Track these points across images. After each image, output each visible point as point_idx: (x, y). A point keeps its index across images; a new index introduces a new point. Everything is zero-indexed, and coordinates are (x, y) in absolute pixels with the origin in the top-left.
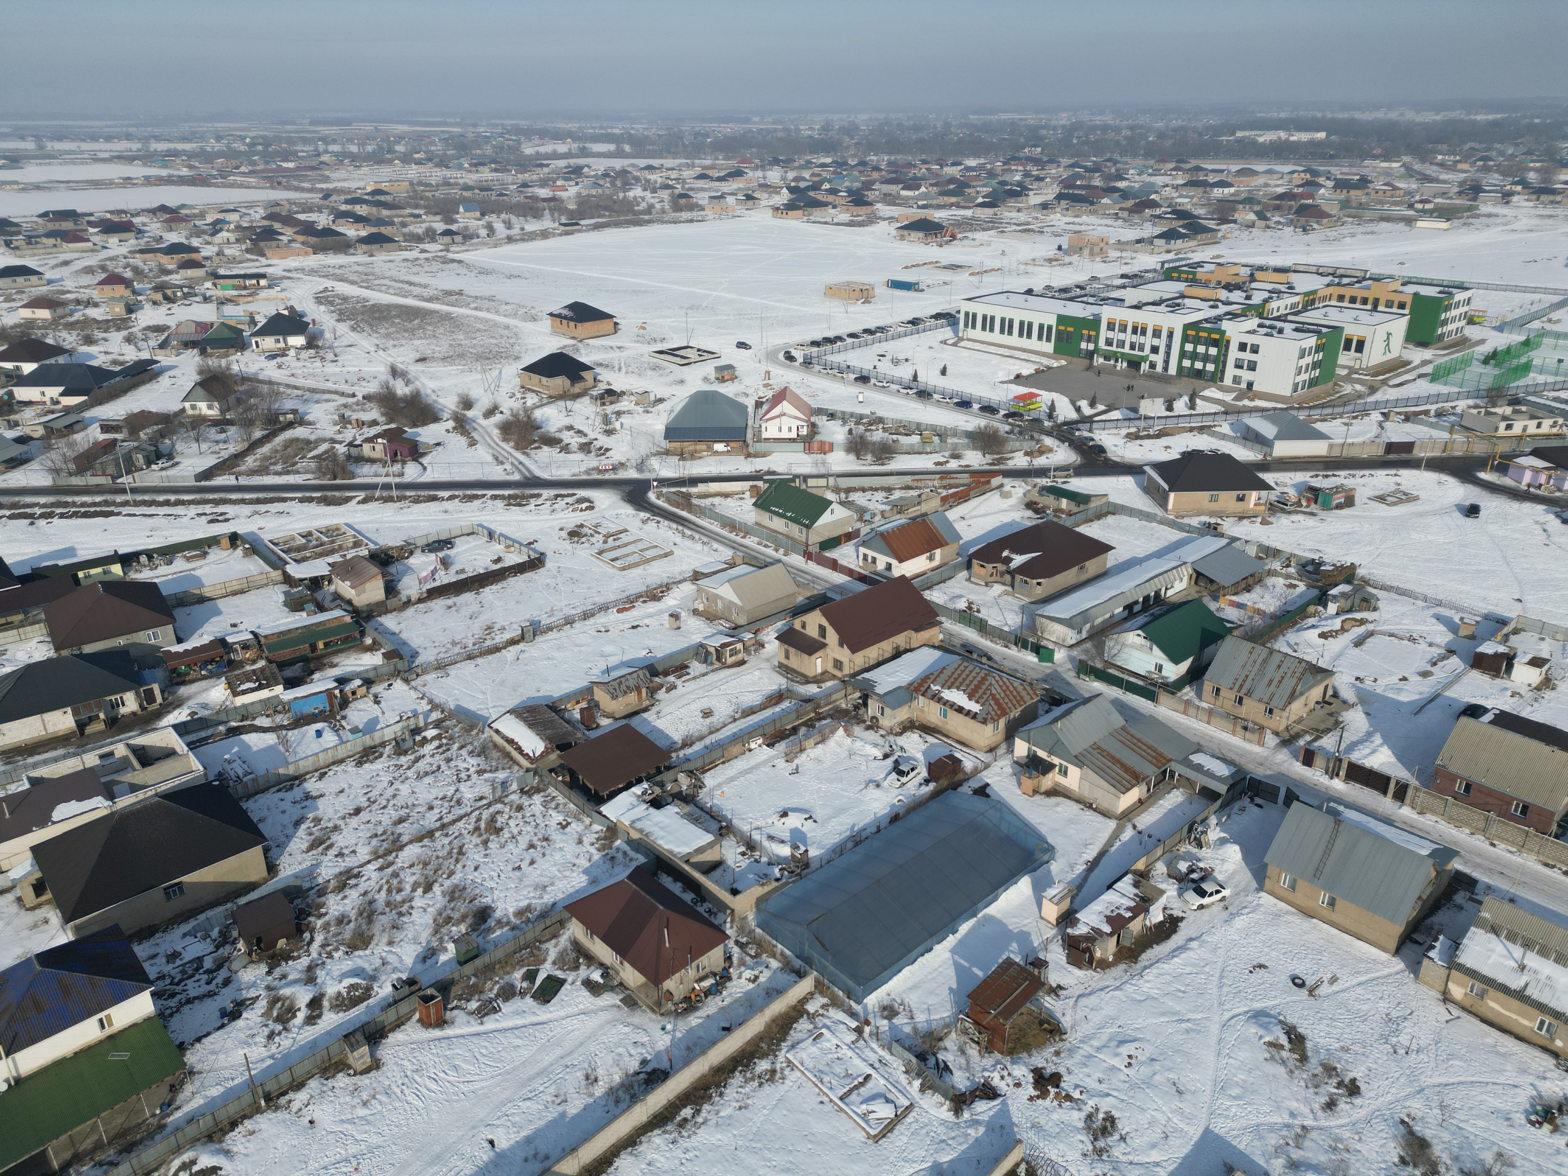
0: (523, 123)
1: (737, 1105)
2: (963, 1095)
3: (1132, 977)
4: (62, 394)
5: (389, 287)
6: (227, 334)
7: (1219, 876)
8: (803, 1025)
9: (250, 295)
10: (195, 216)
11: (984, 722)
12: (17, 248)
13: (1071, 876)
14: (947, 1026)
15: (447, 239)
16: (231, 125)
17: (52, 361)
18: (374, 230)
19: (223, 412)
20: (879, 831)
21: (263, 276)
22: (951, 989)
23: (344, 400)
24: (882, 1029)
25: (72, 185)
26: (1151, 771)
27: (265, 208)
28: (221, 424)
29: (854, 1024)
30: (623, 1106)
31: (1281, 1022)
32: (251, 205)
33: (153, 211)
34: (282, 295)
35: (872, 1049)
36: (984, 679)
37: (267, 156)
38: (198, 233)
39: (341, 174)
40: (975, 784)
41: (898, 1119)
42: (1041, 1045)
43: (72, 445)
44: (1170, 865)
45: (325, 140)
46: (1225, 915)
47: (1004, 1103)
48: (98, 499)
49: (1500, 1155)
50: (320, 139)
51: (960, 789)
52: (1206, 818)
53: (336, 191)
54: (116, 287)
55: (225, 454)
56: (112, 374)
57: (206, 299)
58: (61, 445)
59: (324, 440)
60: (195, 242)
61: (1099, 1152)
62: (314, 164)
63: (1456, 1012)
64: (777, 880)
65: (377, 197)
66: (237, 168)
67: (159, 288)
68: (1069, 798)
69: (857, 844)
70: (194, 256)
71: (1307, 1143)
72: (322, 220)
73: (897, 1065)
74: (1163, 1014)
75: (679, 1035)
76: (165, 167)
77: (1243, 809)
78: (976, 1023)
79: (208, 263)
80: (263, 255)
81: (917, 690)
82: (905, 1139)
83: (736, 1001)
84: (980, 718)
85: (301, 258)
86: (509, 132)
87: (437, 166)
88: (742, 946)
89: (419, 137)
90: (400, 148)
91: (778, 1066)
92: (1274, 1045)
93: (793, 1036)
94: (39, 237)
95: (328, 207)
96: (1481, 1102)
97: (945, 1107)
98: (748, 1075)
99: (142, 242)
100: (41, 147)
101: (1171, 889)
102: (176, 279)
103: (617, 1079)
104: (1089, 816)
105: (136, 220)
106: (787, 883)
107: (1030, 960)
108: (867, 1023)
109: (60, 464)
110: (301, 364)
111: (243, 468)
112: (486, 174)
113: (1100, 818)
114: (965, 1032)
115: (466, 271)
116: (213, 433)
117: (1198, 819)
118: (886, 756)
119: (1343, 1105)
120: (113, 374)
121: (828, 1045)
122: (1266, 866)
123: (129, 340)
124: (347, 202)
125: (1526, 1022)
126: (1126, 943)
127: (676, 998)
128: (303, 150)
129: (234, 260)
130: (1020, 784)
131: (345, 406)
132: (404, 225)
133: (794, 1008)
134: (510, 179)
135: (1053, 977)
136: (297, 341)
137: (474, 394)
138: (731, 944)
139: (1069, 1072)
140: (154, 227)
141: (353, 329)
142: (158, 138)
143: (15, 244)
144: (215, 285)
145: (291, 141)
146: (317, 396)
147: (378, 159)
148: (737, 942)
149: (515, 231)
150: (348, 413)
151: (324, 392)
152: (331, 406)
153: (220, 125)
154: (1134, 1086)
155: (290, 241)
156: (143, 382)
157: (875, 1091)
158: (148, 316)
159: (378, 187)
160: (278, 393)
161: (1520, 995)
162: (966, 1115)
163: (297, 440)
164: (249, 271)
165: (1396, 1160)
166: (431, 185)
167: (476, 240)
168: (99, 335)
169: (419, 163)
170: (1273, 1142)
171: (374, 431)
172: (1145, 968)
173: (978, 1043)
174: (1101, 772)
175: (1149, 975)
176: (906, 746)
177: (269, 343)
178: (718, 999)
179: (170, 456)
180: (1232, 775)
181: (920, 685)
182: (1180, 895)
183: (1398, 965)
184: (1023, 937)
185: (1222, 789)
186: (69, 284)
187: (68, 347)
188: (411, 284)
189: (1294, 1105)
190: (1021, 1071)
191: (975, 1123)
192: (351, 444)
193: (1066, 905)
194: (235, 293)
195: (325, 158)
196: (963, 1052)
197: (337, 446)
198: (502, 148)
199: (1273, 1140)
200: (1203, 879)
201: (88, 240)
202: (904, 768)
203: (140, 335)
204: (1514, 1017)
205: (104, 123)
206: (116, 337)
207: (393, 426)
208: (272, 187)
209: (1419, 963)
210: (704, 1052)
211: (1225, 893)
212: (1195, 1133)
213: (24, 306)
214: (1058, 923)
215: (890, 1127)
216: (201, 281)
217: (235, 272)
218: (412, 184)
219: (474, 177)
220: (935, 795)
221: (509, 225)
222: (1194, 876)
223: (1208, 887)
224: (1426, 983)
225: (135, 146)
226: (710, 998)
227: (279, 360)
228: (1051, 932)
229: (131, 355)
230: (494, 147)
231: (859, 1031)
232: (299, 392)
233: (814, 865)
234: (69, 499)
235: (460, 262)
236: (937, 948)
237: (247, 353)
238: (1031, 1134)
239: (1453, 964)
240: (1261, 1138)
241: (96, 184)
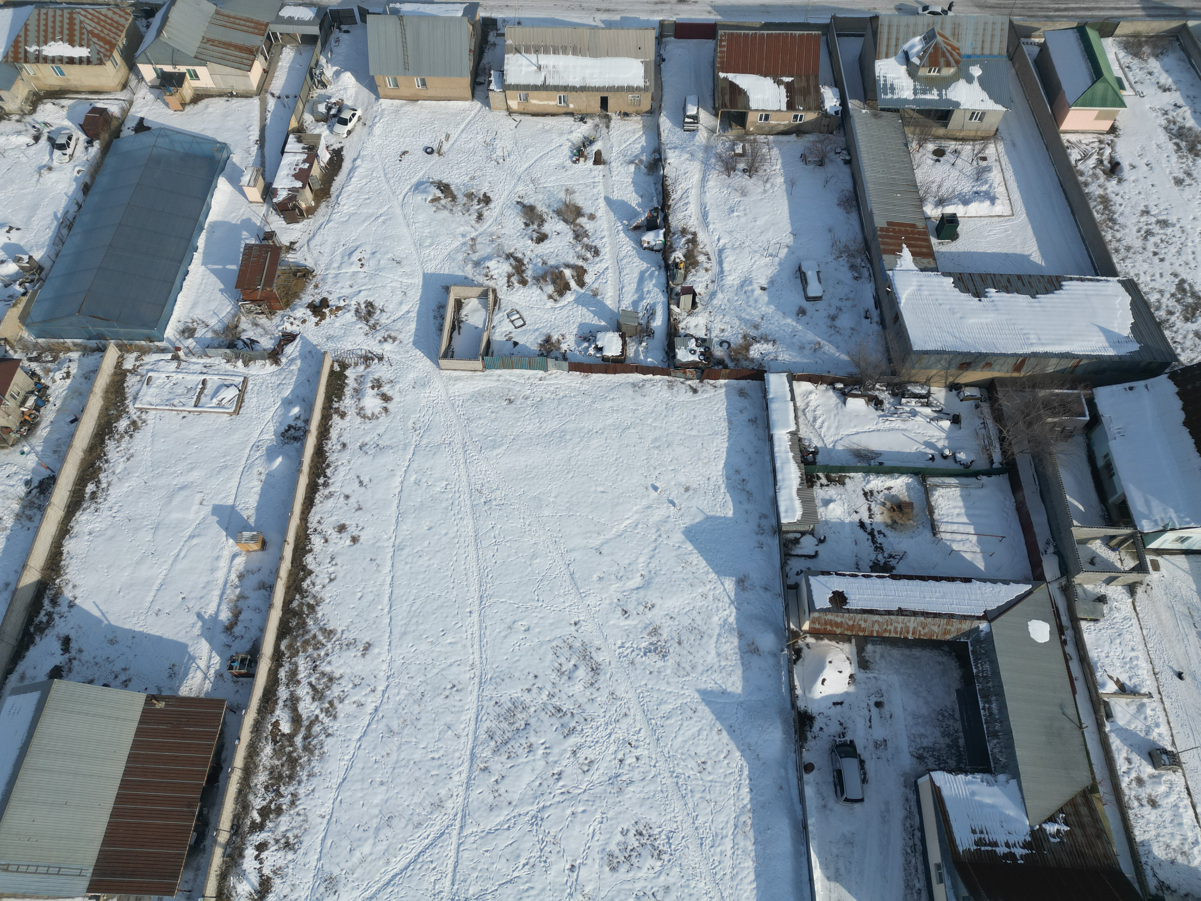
1: (125, 459)
2: (274, 350)
3: (333, 207)
7: (348, 103)
8: (131, 381)
11: (101, 62)
13: (252, 159)
14: (235, 316)
20: (80, 207)
22: (221, 290)
24: (191, 347)
26: (258, 41)
29: (169, 356)
30: (38, 517)
31: (432, 183)
35: (194, 363)
36: (71, 19)
40: (131, 123)
41: (242, 392)
42: (303, 288)
44: (313, 112)
46: (366, 129)
47: (302, 338)
49: (567, 190)
51: (122, 135)
52: (318, 61)
61: (373, 327)
63: (518, 118)
64: (24, 294)
68: (212, 96)
69: (70, 227)
71: (478, 247)
73: (218, 361)
74: (364, 221)
75: (39, 449)
77: (337, 40)
78: (253, 301)
81: (16, 59)
82: (255, 400)
83: (65, 398)
84: (94, 59)
88: (37, 359)
91: (135, 417)
92: (435, 200)
93: (130, 392)
96: (549, 166)
97: (268, 365)
98: (117, 437)
101: (322, 130)
103: (16, 506)
104: (235, 103)
106: (35, 293)
107: (261, 237)
108: (179, 349)
113: (244, 101)
114: (250, 312)
117: (313, 64)
118: (37, 139)
119: (486, 213)
121: (160, 381)
122: (373, 78)
125: (552, 103)
126: (317, 187)
127: (14, 428)
130: (167, 104)
133: (115, 374)
135: (284, 239)
138: (26, 363)
139: (330, 293)
148: (30, 360)
154: (372, 276)
157: (215, 387)
161: (545, 87)
162: (284, 360)
165: (523, 226)
170: (461, 258)
172: (338, 197)
173: (262, 313)
174: (222, 61)
175: (343, 199)
176: (47, 120)
178: (49, 406)
180: (317, 15)
181: (16, 52)
182: (331, 131)
183: (477, 105)
184: (247, 224)
185: (315, 30)
189: (461, 229)
190: (302, 312)
191: (292, 361)
193: (261, 183)
196: (256, 325)
199: (460, 257)
200: (340, 111)
202: (62, 140)
204: (546, 103)
209: (488, 97)
210: (69, 445)
211: (359, 113)
212: (418, 281)
214: (264, 200)
215: (240, 400)
220: (105, 150)
222: (333, 112)
223: (346, 115)
224: (497, 109)
226: (42, 410)
228: (263, 209)
231: (176, 358)
233: (47, 265)
236: (191, 268)
238: (329, 344)
239: (506, 88)
240: (454, 260)
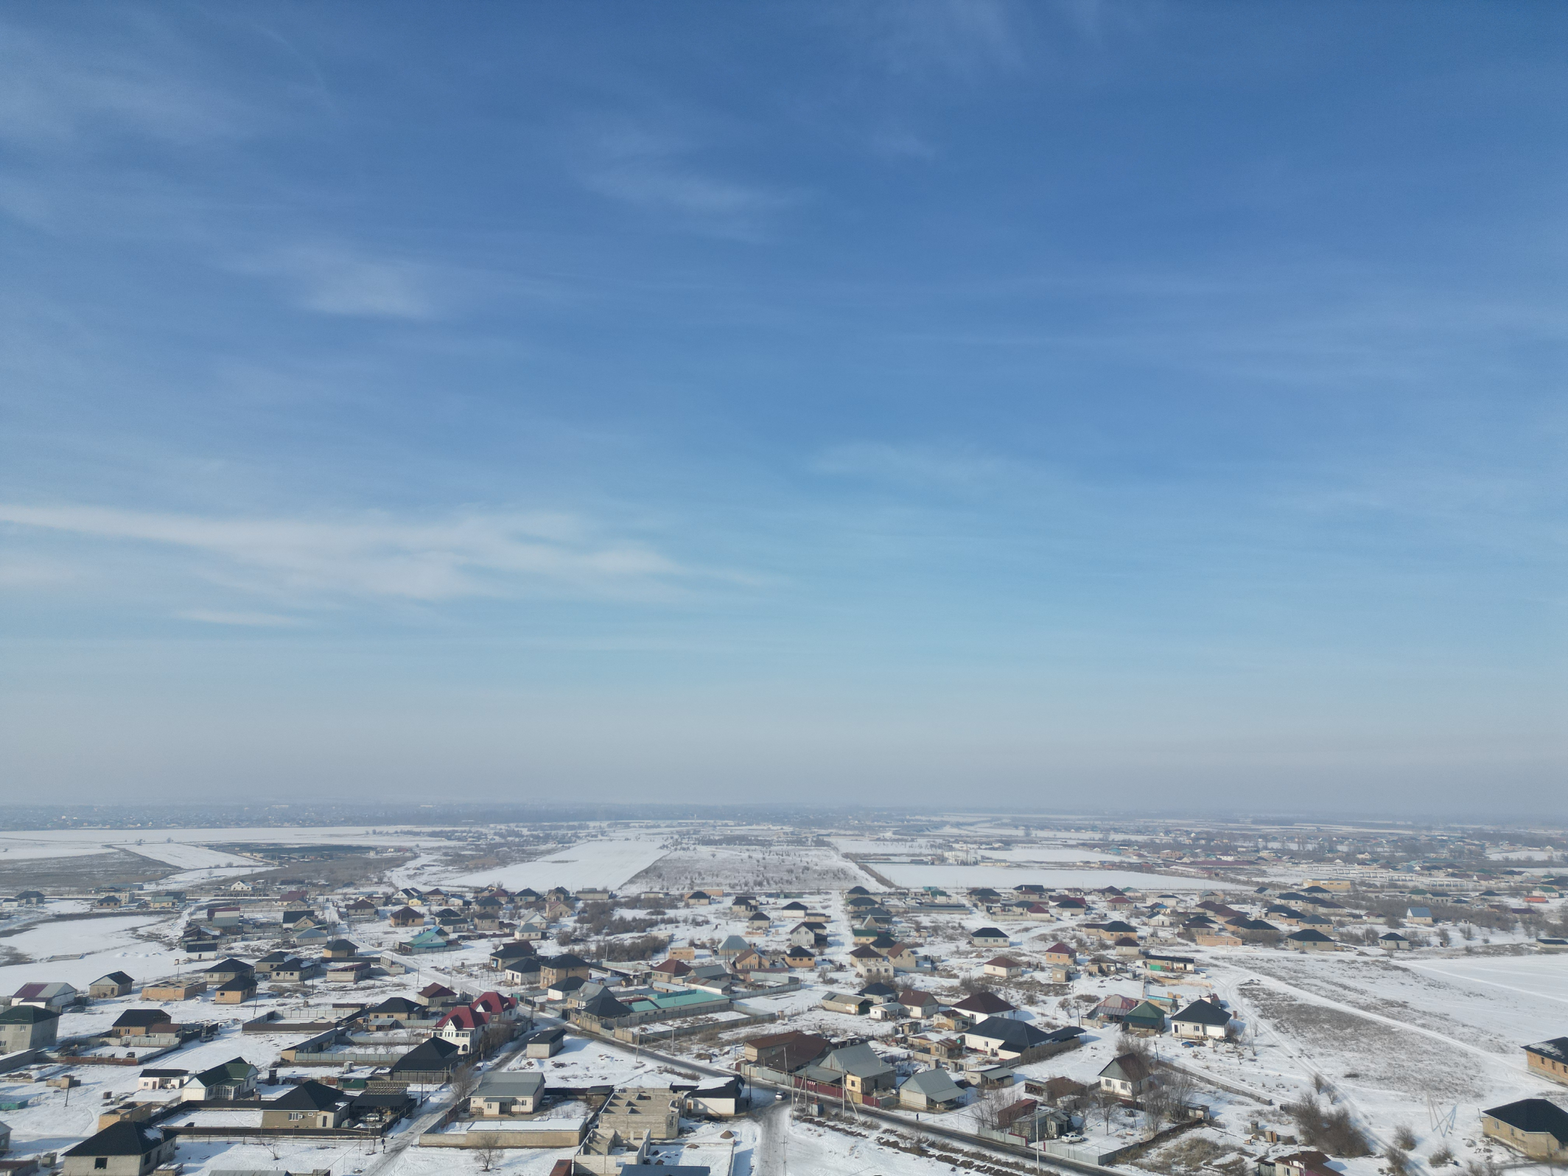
0: (1489, 828)
4: (1001, 1048)
5: (1321, 988)
6: (1149, 1014)
9: (1176, 978)
10: (1137, 899)
12: (994, 913)
15: (1391, 944)
16: (1179, 822)
17: (999, 1015)
18: (1308, 927)
19: (1135, 1093)
21: (1191, 961)
23: (1259, 1107)
25: (1044, 865)
27: (1201, 897)
28: (1131, 1106)
32: (1188, 893)
33: (1103, 892)
34: (1207, 982)
37: (1208, 850)
38: (1137, 914)
39: (1279, 869)
43: (999, 1098)
45: (1266, 838)
48: (1011, 1159)
50: (1260, 837)
53: (1272, 885)
54: (1061, 955)
55: (1131, 1141)
56: (1043, 1036)
57: (1136, 977)
58: (990, 1094)
59: (1233, 1149)
60: (1134, 922)
62: (1252, 859)
65: (1314, 895)
66: (1180, 858)
67: (1097, 961)
70: (1131, 935)
72: (1255, 912)
76: (1119, 854)
79: (1141, 943)
80: (1193, 940)
85: (1230, 948)
86: (1470, 836)
87: (1383, 867)
89: (1365, 839)
90: (1343, 848)
94: (1011, 905)
95: (1262, 900)
99: (1089, 917)
100: (1028, 835)
102: (1112, 954)
105: (1088, 898)
109: (986, 1116)
110: (1217, 1057)
111: (1145, 1161)
112: (1441, 879)
115: (1412, 981)
116: (1122, 1114)
120: (1045, 1036)
123: (1063, 1005)
124: (1282, 897)
128: (1243, 845)
129: (1165, 943)
131: (1260, 1113)
132: (1341, 924)
134: (1471, 885)
136: (1216, 1031)
137: (1418, 1131)
140: (1101, 905)
141: (1277, 1028)
142: (1116, 830)
143: (994, 910)
144: (1145, 964)
145: (1232, 837)
146: (1230, 1096)
147: (1318, 857)
149: (1477, 943)
150: (1262, 1123)
151: (1238, 1092)
152: (1244, 1110)
153: (1170, 821)
155: (1220, 930)
156: (1068, 1049)
158: (1084, 986)
159: (1316, 884)
160: (1191, 1085)
163: (1202, 1142)
164: (1178, 955)
166: (1375, 886)
167: (1425, 948)
168: (1040, 997)
169: (1362, 863)
171: (1288, 1150)
177: (1188, 1029)
179: (1079, 1131)
186: (1025, 948)
187: (1014, 1004)
188: (1345, 987)
192: (1262, 1160)
194: (1162, 974)
195: (1264, 854)
197: (1247, 1159)
198: (1461, 853)
201: (1047, 912)
203: (1073, 1002)
205: (1077, 817)
206: (1054, 1001)
207: (1313, 1149)
208: (1210, 878)
213: (989, 963)
216: (1133, 958)
217: (1165, 954)
218: (1353, 883)
219: (1427, 880)
221: (1468, 936)
225: (1098, 836)
227: (1196, 1048)
229: (1063, 1020)
230: (1451, 851)
232: (1212, 1088)
234: (987, 1153)
235: (1405, 970)
237: (1166, 1036)
241: (1062, 865)
